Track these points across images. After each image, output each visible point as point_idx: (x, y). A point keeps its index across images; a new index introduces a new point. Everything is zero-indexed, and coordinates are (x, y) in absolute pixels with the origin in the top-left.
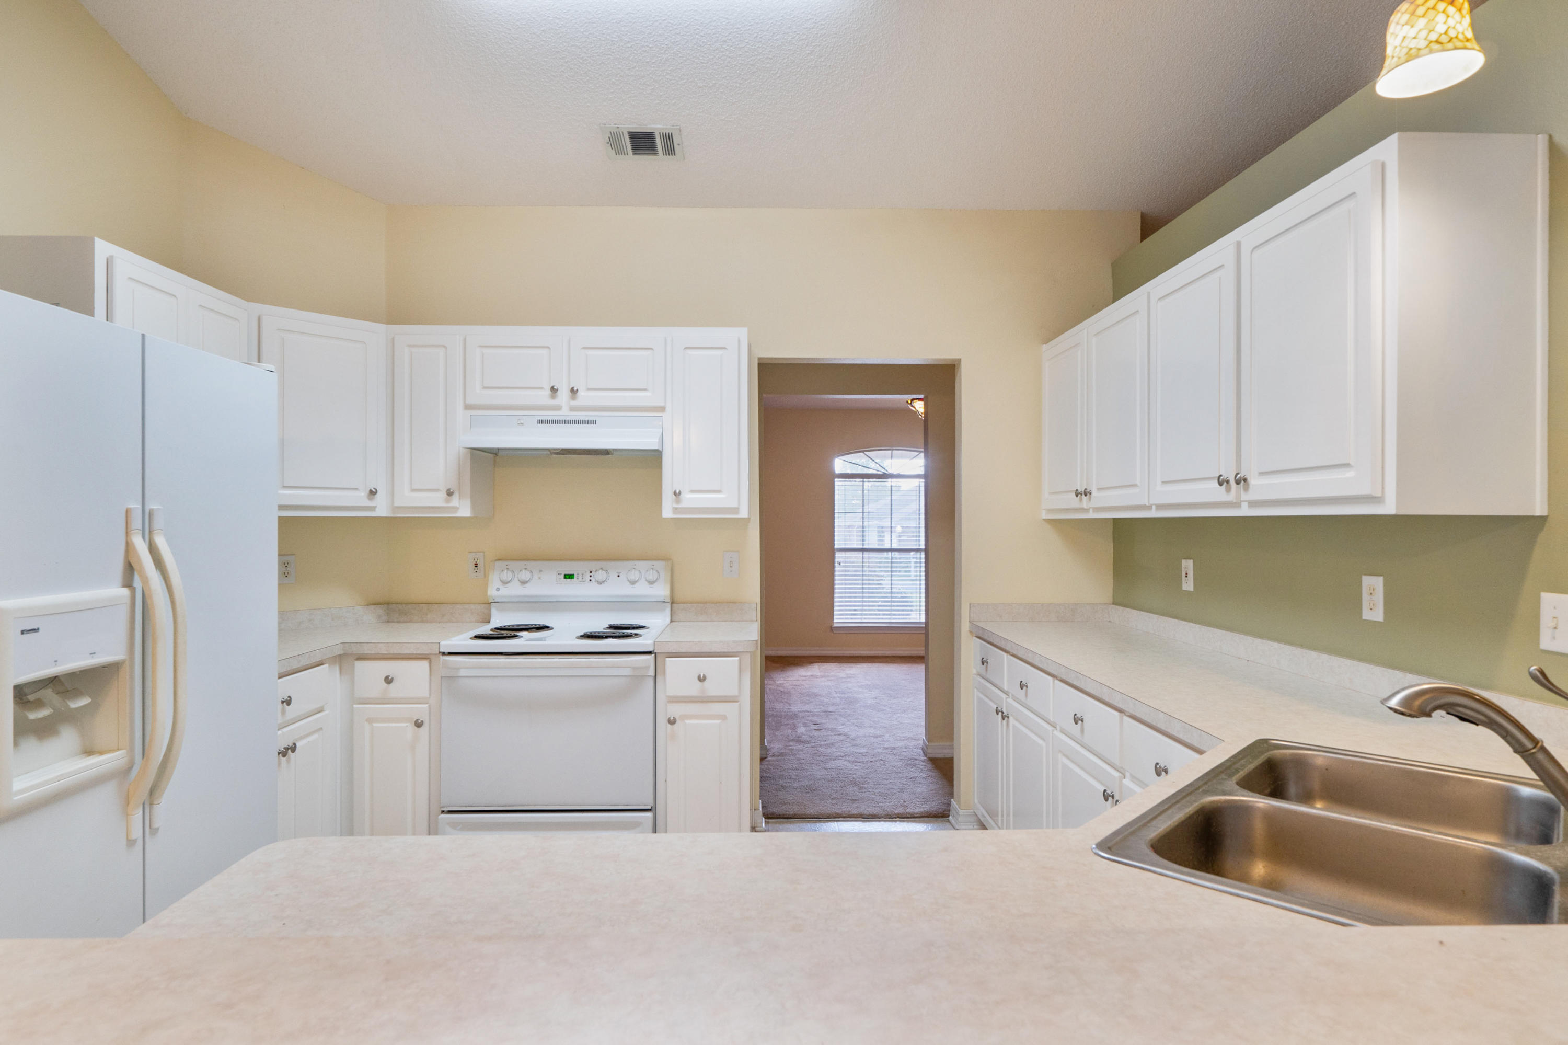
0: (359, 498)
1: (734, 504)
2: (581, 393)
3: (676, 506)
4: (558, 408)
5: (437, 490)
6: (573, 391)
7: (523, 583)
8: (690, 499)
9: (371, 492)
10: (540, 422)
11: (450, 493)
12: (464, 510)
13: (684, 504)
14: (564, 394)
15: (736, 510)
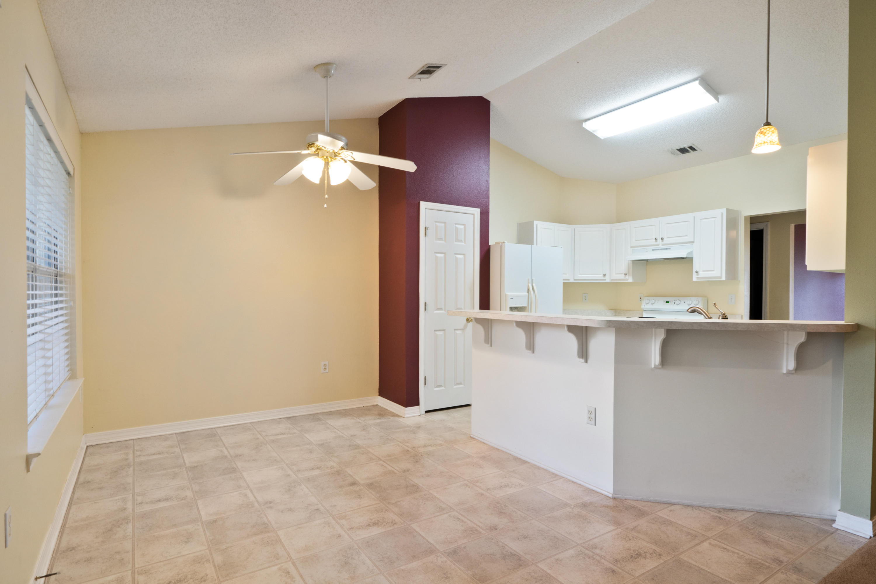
0: (601, 276)
1: (719, 275)
2: (665, 239)
3: (697, 276)
4: (658, 245)
5: (622, 274)
6: (662, 239)
7: (652, 304)
8: (702, 274)
9: (604, 275)
10: (653, 250)
11: (625, 274)
12: (630, 280)
13: (700, 276)
14: (659, 240)
15: (721, 277)
